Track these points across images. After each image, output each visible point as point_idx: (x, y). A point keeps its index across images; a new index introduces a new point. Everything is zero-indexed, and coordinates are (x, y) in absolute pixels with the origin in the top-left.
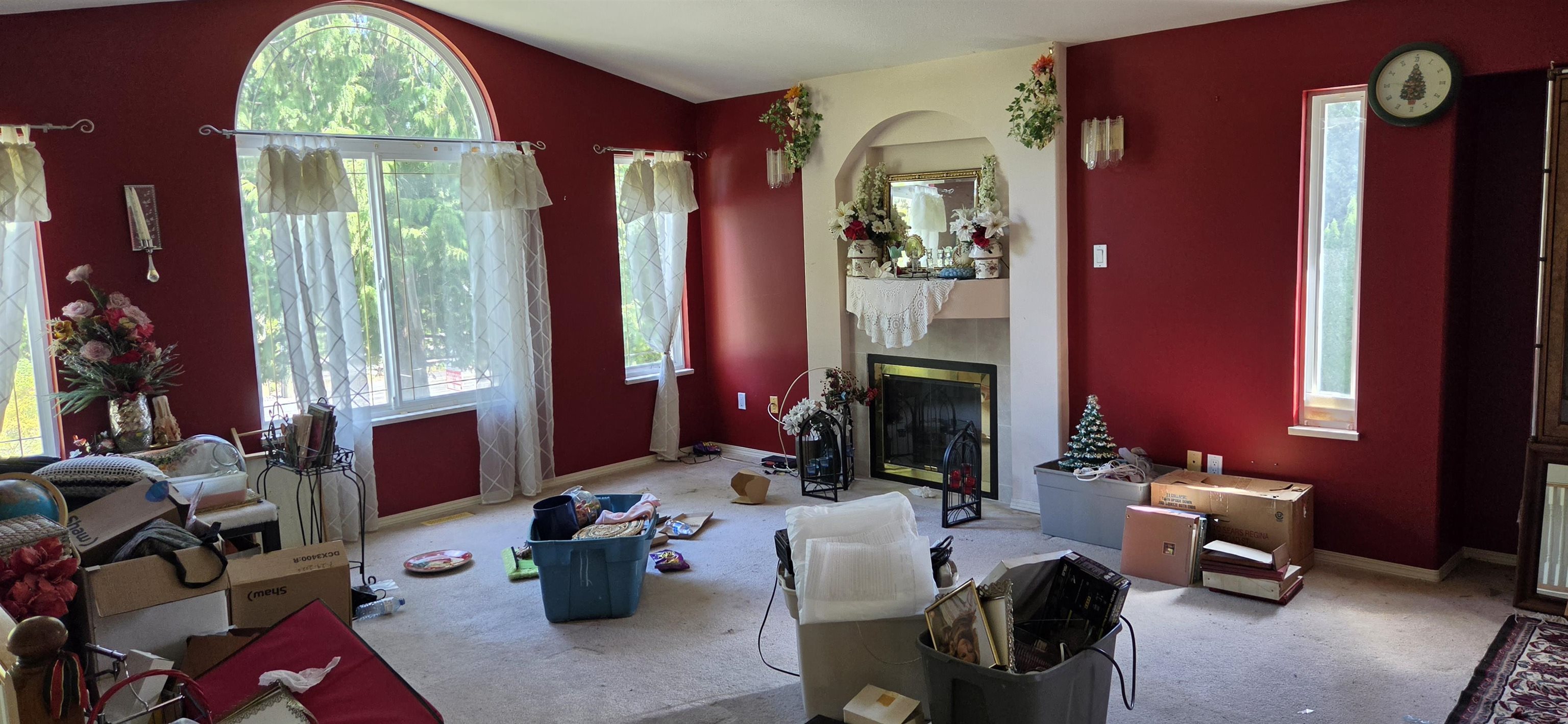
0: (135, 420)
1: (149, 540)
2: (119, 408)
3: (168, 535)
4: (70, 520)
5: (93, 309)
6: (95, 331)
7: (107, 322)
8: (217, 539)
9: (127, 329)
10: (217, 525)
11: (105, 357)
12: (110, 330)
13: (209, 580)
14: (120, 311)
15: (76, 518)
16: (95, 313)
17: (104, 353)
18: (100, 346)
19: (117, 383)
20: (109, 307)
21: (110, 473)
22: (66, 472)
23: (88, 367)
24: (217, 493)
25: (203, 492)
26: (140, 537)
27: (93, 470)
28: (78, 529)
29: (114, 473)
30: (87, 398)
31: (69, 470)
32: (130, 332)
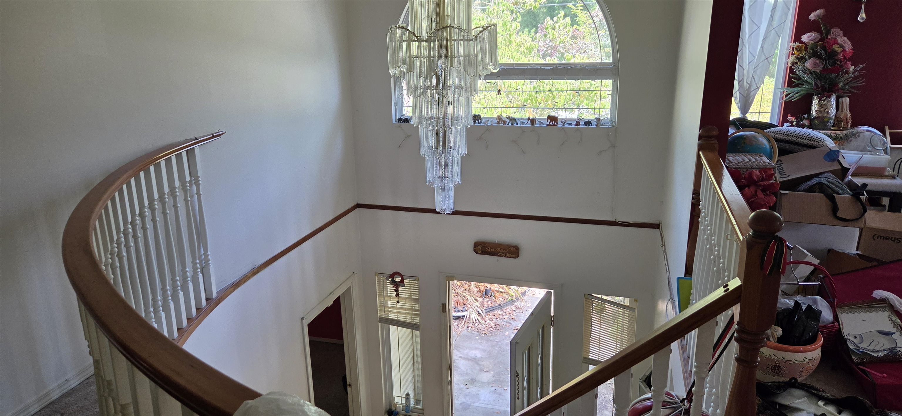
0: (826, 110)
1: (820, 184)
2: (819, 102)
3: (832, 183)
4: (778, 161)
5: (820, 37)
6: (817, 52)
7: (825, 47)
8: (864, 195)
9: (837, 52)
10: (865, 185)
11: (819, 68)
12: (826, 52)
13: (852, 219)
14: (836, 39)
15: (781, 161)
16: (820, 41)
17: (819, 66)
18: (818, 61)
19: (822, 86)
20: (829, 37)
21: (805, 139)
22: (781, 134)
23: (807, 74)
24: (868, 165)
25: (861, 163)
26: (815, 180)
27: (796, 136)
28: (780, 167)
29: (808, 140)
30: (802, 92)
31: (783, 133)
32: (837, 53)
